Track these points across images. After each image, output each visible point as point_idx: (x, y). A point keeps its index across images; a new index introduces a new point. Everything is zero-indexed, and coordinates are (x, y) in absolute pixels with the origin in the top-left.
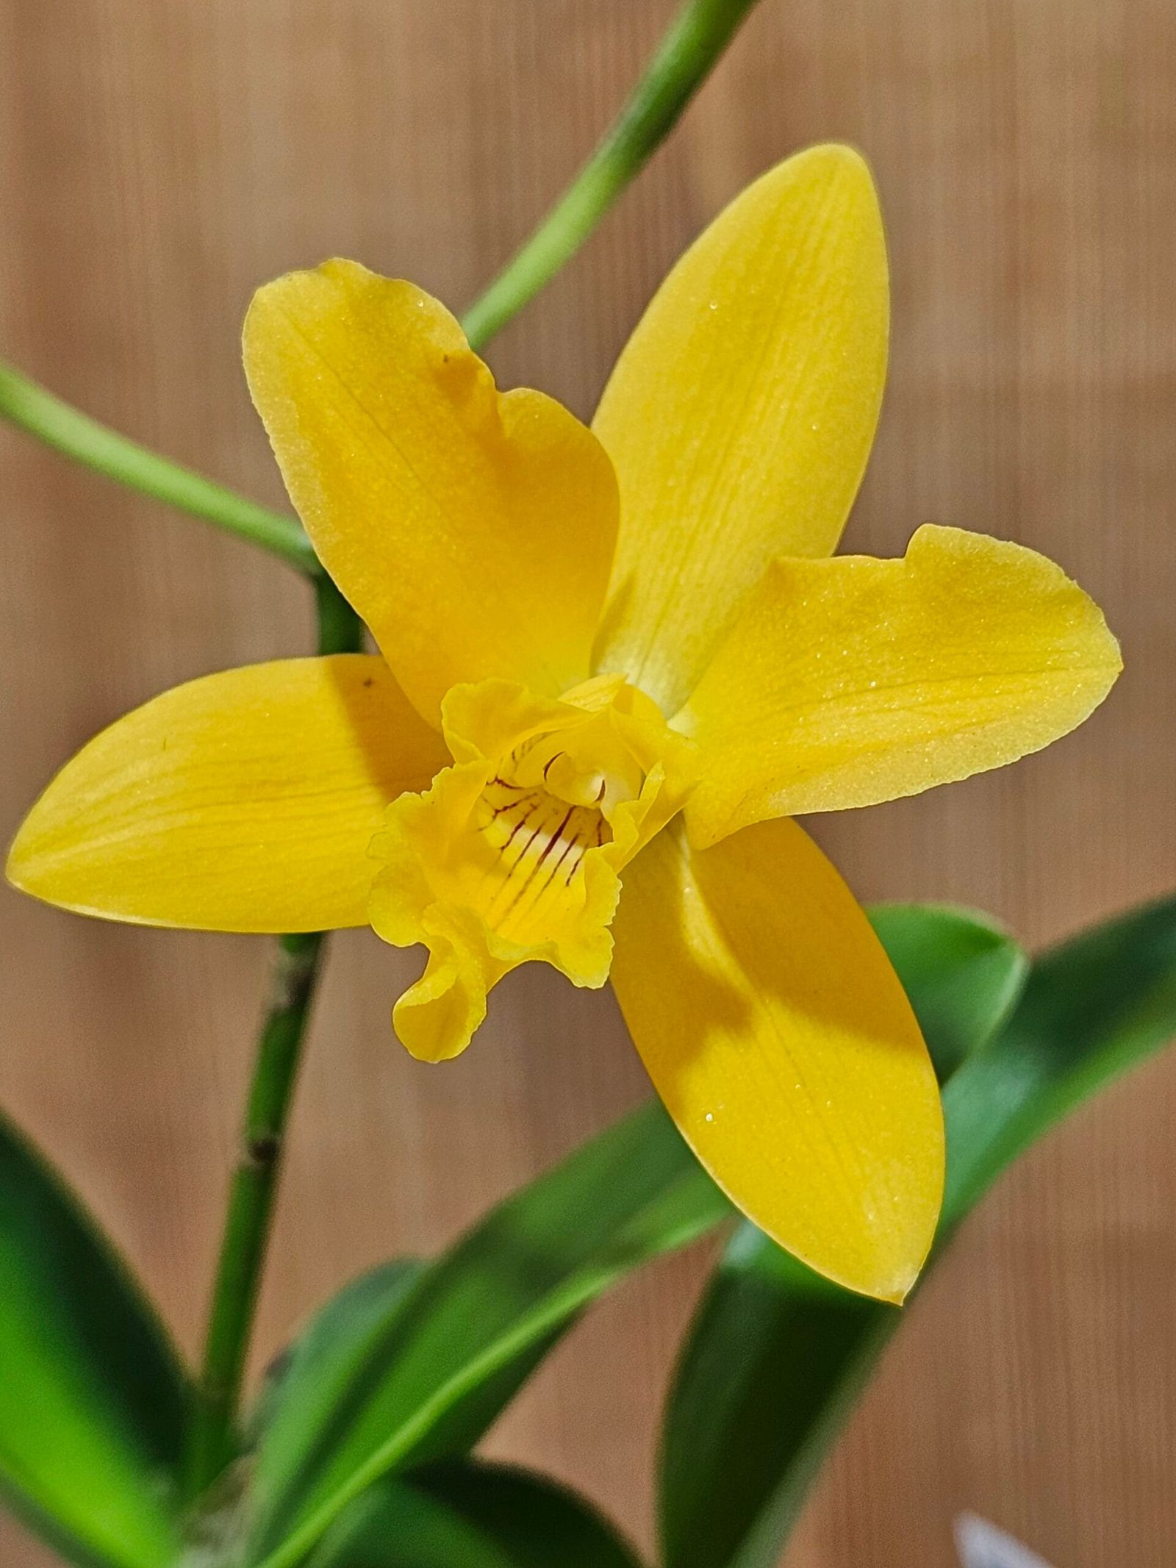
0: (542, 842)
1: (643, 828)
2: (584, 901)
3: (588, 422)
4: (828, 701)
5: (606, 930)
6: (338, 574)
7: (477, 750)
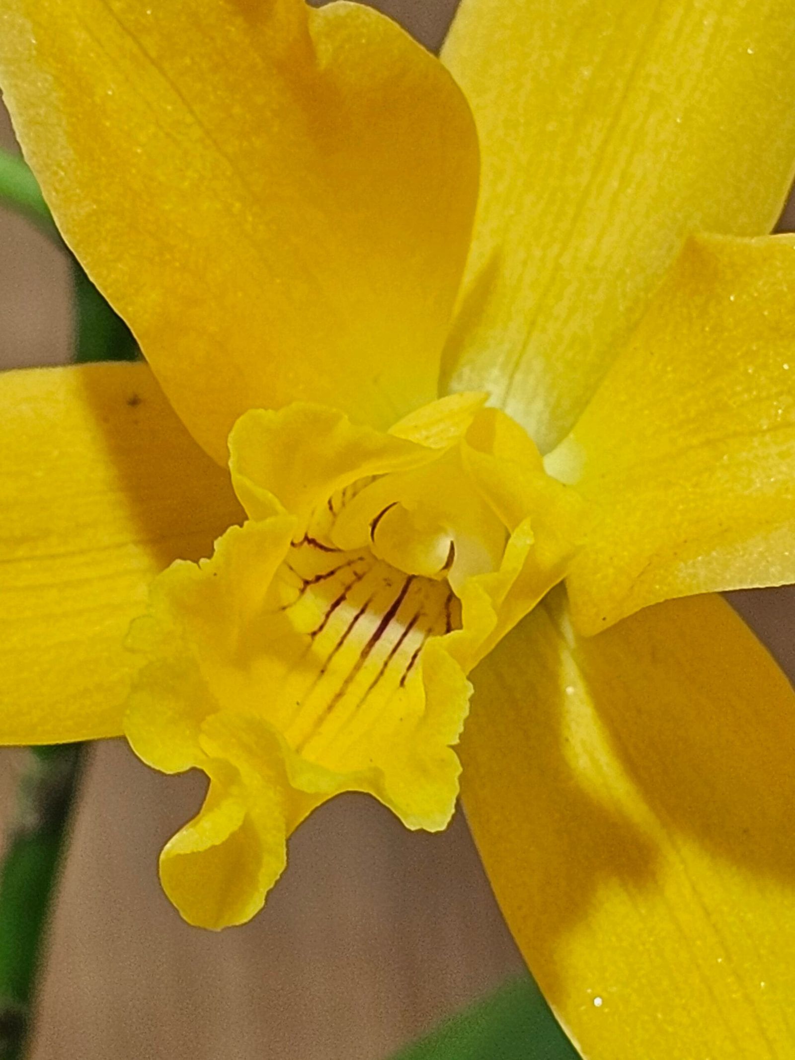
0: (368, 625)
1: (503, 611)
2: (423, 707)
3: (436, 50)
4: (764, 433)
5: (451, 751)
6: (89, 259)
7: (276, 501)
